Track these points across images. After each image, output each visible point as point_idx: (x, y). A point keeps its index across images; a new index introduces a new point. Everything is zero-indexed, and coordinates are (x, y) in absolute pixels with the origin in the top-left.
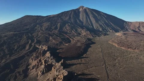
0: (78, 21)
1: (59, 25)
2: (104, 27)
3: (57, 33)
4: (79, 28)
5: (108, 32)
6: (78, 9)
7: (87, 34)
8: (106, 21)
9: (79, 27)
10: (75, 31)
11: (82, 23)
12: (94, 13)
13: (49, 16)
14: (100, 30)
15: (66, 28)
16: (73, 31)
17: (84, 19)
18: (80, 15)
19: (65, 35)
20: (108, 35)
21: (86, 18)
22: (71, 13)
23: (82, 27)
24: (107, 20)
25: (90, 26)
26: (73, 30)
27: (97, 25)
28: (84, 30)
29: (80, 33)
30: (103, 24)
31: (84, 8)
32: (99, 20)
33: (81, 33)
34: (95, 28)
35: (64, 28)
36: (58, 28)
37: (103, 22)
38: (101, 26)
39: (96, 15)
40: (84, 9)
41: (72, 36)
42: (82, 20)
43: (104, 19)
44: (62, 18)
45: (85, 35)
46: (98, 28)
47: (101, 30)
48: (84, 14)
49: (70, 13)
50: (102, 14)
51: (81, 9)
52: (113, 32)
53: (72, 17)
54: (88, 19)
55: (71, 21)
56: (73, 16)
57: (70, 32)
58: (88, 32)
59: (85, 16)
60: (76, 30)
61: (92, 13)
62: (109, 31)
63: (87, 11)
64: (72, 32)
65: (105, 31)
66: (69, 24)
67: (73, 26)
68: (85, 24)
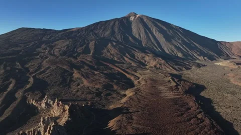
0: (130, 38)
1: (92, 45)
2: (185, 51)
3: (91, 62)
4: (135, 51)
5: (196, 60)
6: (127, 18)
8: (185, 40)
9: (137, 50)
10: (129, 57)
11: (140, 42)
15: (108, 51)
17: (141, 35)
18: (133, 27)
19: (111, 66)
22: (114, 24)
23: (143, 50)
26: (125, 55)
27: (170, 46)
31: (137, 16)
32: (173, 38)
34: (167, 52)
35: (105, 51)
36: (92, 52)
37: (180, 42)
38: (178, 48)
39: (164, 28)
42: (137, 36)
44: (96, 32)
46: (173, 51)
47: (180, 55)
48: (141, 26)
49: (111, 24)
51: (132, 18)
52: (205, 60)
53: (116, 30)
54: (150, 35)
55: (116, 38)
56: (119, 29)
57: (118, 59)
59: (142, 30)
60: (133, 56)
64: (124, 60)
66: (114, 44)
67: (122, 47)
68: (146, 45)
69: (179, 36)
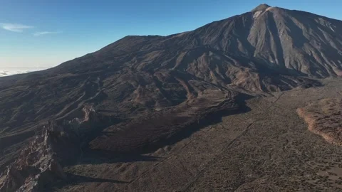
0: (240, 45)
2: (319, 61)
4: (233, 64)
5: (328, 75)
7: (248, 82)
8: (332, 44)
9: (236, 63)
11: (251, 50)
12: (295, 21)
13: (175, 35)
14: (302, 70)
16: (211, 73)
17: (259, 40)
18: (252, 28)
20: (320, 85)
21: (267, 36)
22: (228, 25)
24: (334, 41)
25: (274, 58)
26: (213, 69)
27: (297, 55)
28: (247, 69)
29: (231, 77)
30: (316, 51)
31: (268, 9)
32: (308, 41)
33: (235, 77)
34: (287, 65)
35: (193, 64)
36: (176, 65)
37: (318, 48)
38: (307, 58)
39: (301, 26)
40: (268, 11)
41: (197, 87)
42: (252, 42)
43: (326, 37)
45: (240, 84)
46: (296, 63)
47: (304, 69)
48: (264, 26)
49: (224, 26)
50: (322, 23)
51: (258, 13)
53: (226, 34)
54: (272, 39)
55: (219, 46)
56: (231, 33)
58: (257, 75)
59: (263, 32)
60: (223, 71)
61: (288, 23)
62: (333, 72)
63: (274, 17)
65: (318, 72)
66: (211, 54)
67: (218, 58)
68: (259, 54)
69: (323, 37)
